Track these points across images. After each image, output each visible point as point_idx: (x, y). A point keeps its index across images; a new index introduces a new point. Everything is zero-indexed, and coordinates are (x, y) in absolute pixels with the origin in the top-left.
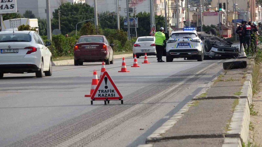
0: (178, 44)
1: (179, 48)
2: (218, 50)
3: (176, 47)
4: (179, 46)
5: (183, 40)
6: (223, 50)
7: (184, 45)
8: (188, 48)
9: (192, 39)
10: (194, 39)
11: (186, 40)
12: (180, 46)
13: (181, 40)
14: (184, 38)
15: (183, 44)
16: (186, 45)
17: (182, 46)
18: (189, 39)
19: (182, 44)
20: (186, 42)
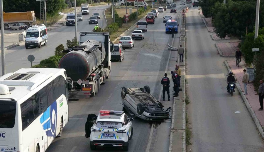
0: (103, 134)
1: (104, 139)
2: (149, 115)
3: (100, 138)
4: (103, 136)
5: (108, 131)
6: (154, 114)
7: (108, 136)
8: (113, 139)
9: (118, 129)
10: (119, 129)
11: (111, 130)
12: (105, 137)
13: (106, 130)
14: (109, 128)
15: (108, 134)
16: (111, 136)
17: (107, 136)
18: (114, 129)
19: (106, 134)
20: (111, 133)
